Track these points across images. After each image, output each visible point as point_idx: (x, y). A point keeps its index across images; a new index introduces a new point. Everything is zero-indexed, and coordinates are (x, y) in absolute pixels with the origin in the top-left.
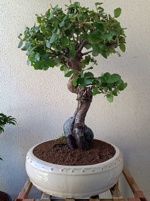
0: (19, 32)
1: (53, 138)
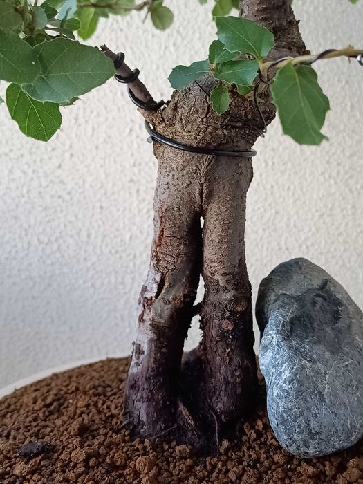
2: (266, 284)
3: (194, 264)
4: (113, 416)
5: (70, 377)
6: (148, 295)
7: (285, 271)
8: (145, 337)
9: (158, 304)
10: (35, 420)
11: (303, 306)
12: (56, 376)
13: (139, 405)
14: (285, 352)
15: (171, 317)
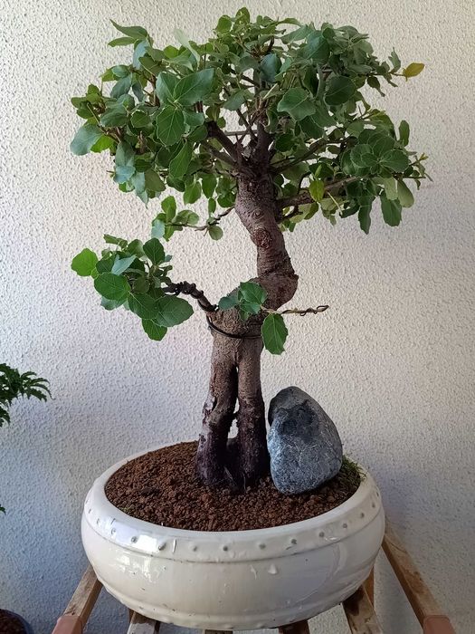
0: (58, 106)
1: (165, 441)
2: (273, 402)
3: (233, 393)
4: (188, 476)
5: (160, 455)
6: (208, 409)
7: (284, 394)
8: (206, 432)
9: (213, 414)
10: (145, 477)
11: (291, 415)
12: (150, 454)
13: (203, 469)
14: (279, 441)
15: (220, 420)
